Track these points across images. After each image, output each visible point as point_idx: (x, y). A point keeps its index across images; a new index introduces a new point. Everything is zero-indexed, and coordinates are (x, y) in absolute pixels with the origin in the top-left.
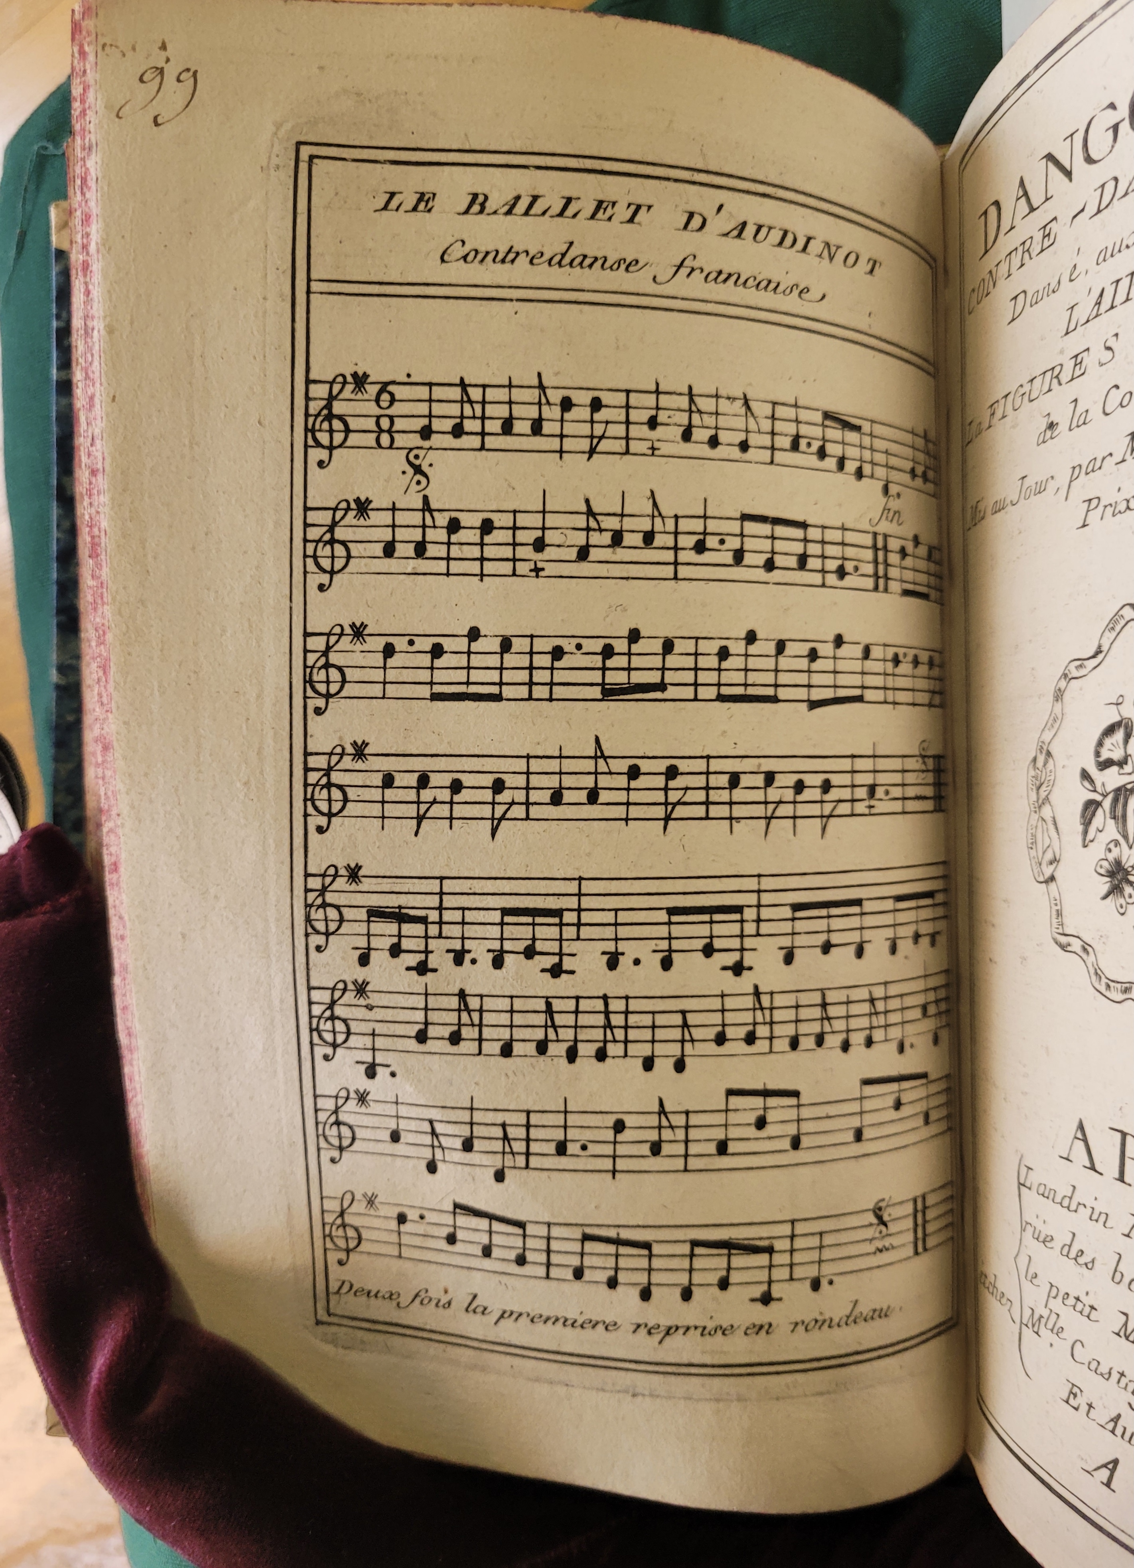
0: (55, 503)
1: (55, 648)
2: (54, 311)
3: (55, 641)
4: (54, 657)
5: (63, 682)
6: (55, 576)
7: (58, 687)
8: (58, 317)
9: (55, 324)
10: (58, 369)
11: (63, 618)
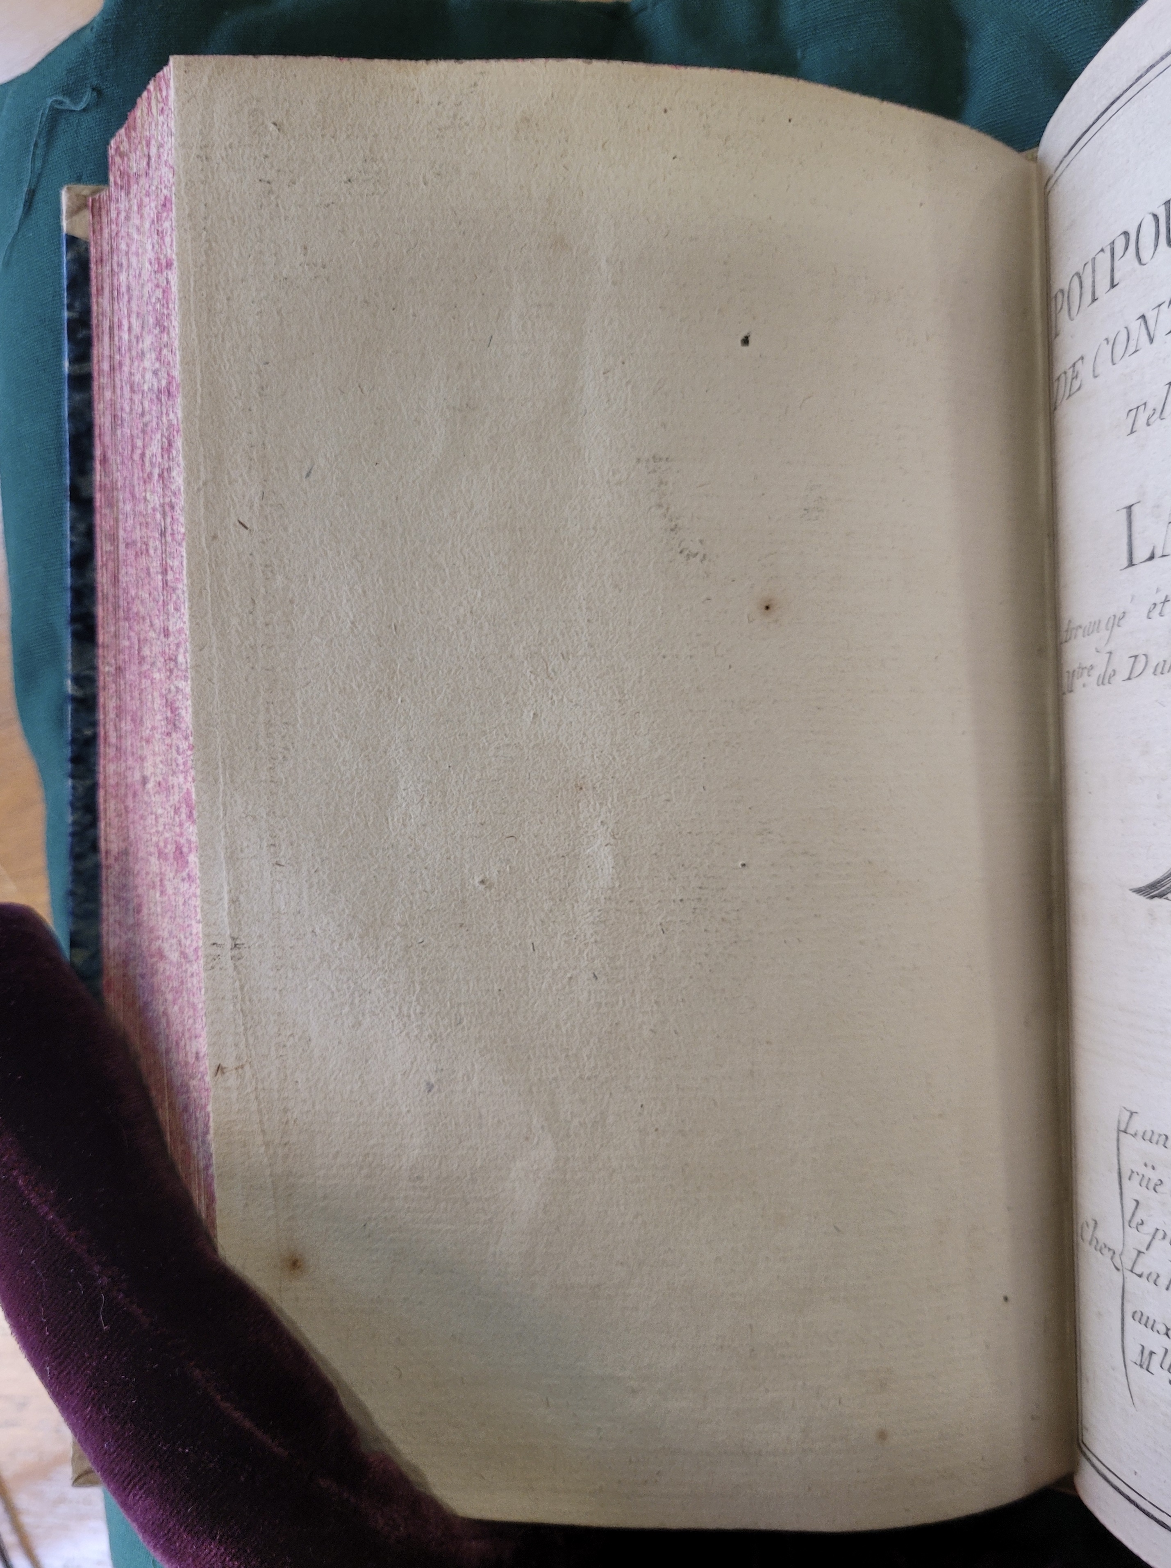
0: (68, 504)
1: (69, 658)
2: (65, 301)
3: (69, 651)
4: (69, 666)
5: (79, 694)
6: (68, 581)
7: (74, 699)
8: (70, 307)
9: (66, 314)
10: (71, 362)
11: (78, 626)
